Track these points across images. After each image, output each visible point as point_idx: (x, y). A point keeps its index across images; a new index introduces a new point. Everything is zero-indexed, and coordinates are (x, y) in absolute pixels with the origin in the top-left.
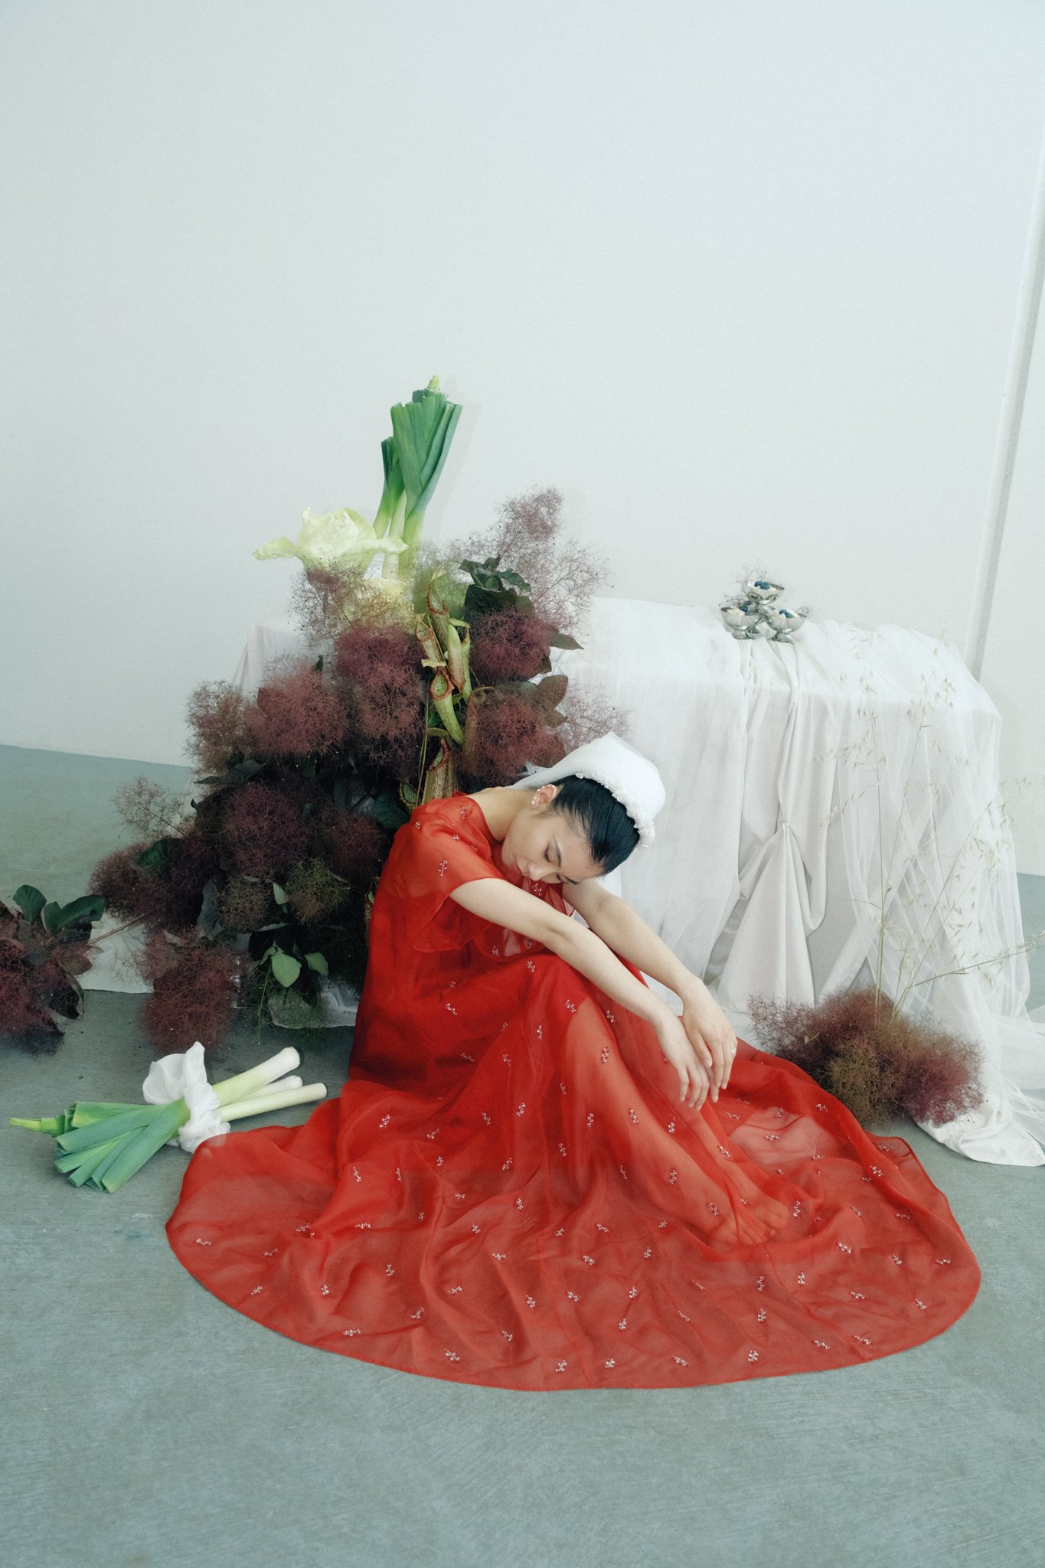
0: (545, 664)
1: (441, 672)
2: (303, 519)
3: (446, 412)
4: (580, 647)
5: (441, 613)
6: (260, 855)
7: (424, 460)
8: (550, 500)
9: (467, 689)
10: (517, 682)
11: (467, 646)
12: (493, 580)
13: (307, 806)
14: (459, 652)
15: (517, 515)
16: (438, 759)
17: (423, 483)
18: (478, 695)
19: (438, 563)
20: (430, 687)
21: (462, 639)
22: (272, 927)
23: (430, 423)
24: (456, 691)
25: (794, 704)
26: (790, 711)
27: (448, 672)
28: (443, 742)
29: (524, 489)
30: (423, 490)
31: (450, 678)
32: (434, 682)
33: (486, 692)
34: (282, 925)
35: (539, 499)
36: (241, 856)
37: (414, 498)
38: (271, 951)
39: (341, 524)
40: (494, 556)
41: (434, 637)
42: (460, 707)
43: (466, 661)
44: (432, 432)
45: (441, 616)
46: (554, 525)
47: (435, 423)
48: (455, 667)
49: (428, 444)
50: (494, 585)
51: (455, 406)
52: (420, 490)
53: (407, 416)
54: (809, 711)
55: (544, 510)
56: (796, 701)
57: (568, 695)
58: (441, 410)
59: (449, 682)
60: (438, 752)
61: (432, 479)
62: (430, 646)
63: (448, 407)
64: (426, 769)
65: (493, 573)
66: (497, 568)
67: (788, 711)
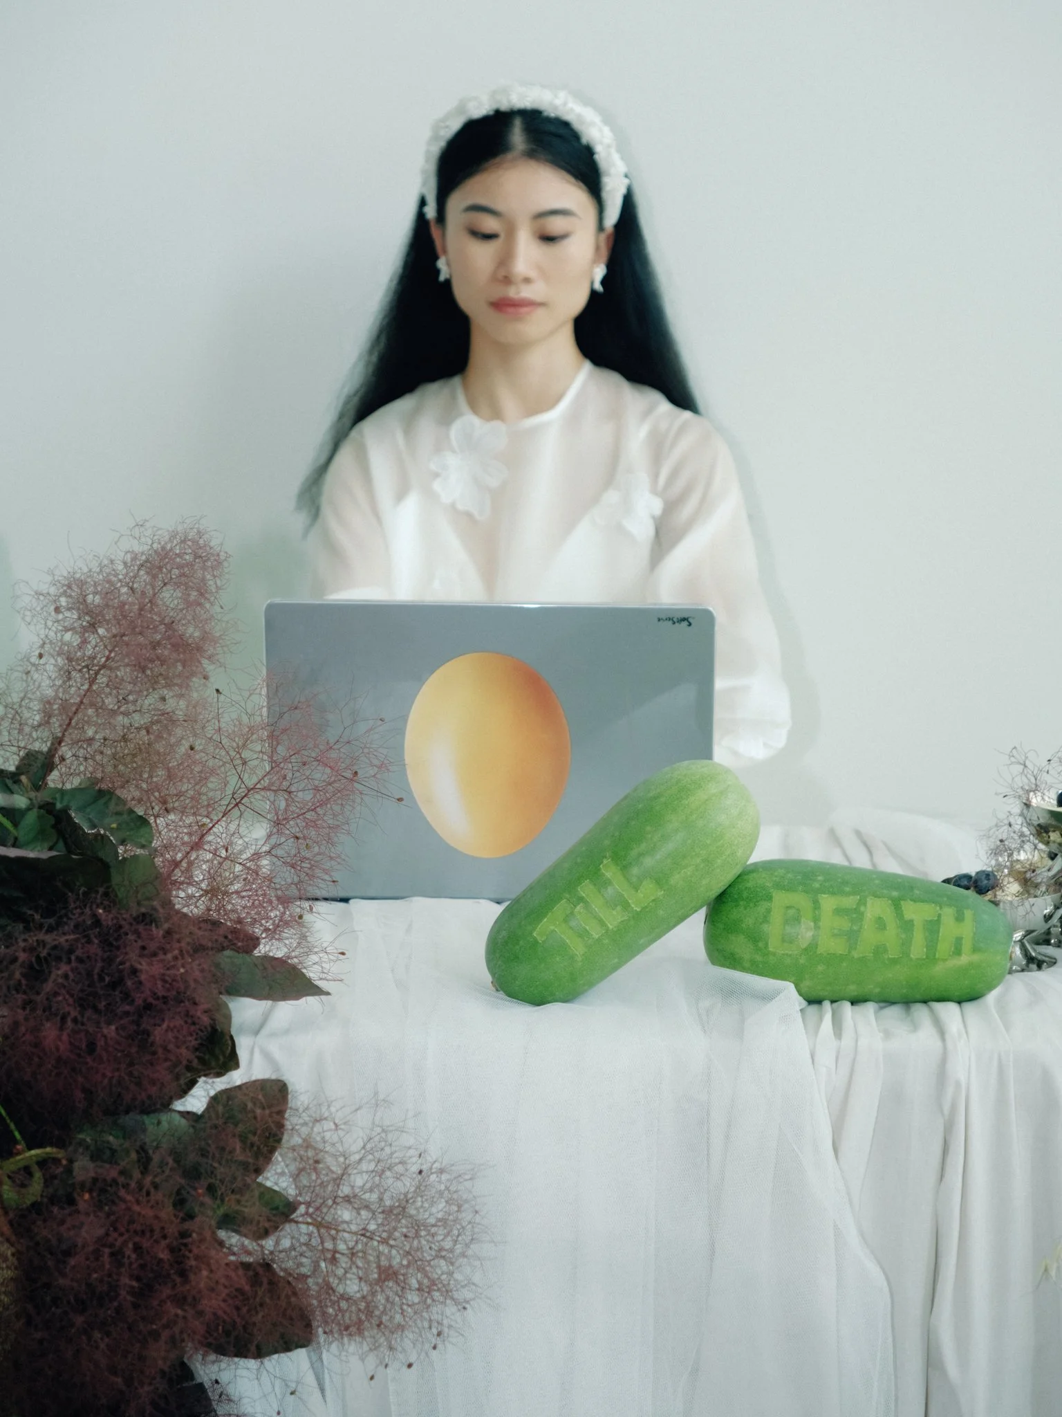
4: (316, 991)
10: (128, 1120)
12: (40, 817)
15: (92, 619)
18: (25, 1176)
25: (958, 1084)
26: (948, 1108)
33: (42, 1163)
35: (158, 564)
40: (41, 746)
46: (206, 636)
50: (40, 835)
54: (1001, 1101)
55: (170, 598)
56: (963, 1078)
57: (291, 1139)
65: (42, 796)
66: (54, 779)
67: (943, 1114)
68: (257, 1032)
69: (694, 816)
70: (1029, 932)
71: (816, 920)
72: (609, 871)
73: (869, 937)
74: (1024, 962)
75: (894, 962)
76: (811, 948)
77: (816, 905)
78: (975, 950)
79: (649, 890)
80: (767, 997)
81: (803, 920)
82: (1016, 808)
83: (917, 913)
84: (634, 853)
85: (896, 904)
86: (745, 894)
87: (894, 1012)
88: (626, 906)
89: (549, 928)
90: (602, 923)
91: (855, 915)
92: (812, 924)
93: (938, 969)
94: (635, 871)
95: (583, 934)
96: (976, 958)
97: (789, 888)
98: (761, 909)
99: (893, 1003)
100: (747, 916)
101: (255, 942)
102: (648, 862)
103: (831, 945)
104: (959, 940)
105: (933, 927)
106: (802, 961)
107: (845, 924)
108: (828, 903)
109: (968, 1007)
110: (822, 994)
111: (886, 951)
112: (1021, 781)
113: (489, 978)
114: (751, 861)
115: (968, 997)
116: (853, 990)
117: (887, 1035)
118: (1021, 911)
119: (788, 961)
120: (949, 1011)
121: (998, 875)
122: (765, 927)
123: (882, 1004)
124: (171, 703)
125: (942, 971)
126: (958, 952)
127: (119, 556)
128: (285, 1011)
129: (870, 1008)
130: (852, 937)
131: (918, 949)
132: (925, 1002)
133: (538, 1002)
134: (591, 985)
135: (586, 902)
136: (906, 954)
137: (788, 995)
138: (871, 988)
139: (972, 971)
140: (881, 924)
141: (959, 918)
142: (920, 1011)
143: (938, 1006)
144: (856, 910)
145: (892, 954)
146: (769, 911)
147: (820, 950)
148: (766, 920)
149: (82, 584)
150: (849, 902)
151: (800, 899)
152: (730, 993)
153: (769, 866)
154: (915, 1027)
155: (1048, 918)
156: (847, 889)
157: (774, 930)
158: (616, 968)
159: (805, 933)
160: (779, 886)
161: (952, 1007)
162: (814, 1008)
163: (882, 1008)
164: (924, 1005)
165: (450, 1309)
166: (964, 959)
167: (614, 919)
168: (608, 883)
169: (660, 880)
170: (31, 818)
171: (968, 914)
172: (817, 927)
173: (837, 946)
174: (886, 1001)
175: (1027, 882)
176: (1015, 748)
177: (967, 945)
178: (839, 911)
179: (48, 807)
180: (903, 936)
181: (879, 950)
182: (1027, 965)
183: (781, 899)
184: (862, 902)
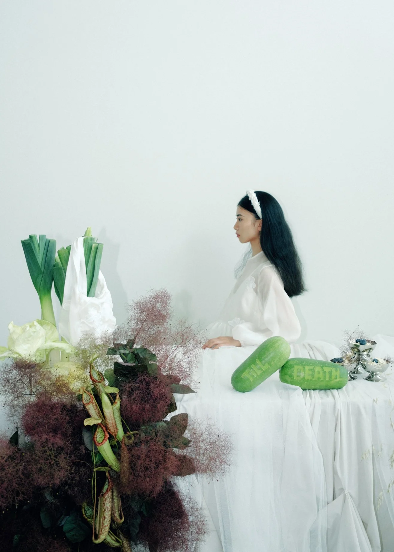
0: (172, 407)
1: (101, 427)
2: (9, 330)
3: (93, 249)
5: (99, 382)
9: (121, 433)
10: (153, 424)
11: (117, 407)
12: (132, 355)
14: (112, 411)
15: (142, 311)
16: (106, 487)
18: (129, 437)
19: (96, 347)
20: (94, 437)
24: (111, 438)
25: (338, 410)
26: (336, 415)
27: (104, 426)
28: (107, 474)
31: (107, 429)
32: (97, 432)
33: (134, 434)
35: (156, 298)
40: (132, 337)
42: (116, 448)
43: (117, 415)
45: (99, 384)
46: (167, 314)
48: (109, 422)
50: (132, 360)
51: (98, 244)
55: (159, 305)
57: (189, 427)
59: (106, 432)
60: (105, 481)
62: (92, 409)
63: (94, 245)
64: (98, 495)
65: (133, 350)
66: (135, 346)
67: (335, 416)
68: (181, 401)
69: (276, 349)
70: (351, 372)
71: (304, 372)
72: (258, 362)
73: (316, 375)
74: (350, 379)
75: (322, 381)
76: (304, 378)
77: (304, 368)
78: (340, 377)
79: (267, 366)
80: (295, 389)
81: (301, 372)
82: (346, 343)
83: (327, 369)
84: (263, 358)
85: (322, 368)
86: (288, 366)
87: (322, 392)
88: (262, 370)
89: (245, 375)
90: (257, 374)
91: (313, 370)
92: (303, 373)
93: (332, 382)
94: (263, 362)
95: (252, 376)
96: (341, 379)
97: (298, 365)
98: (292, 369)
99: (322, 390)
100: (289, 371)
101: (180, 380)
102: (266, 359)
103: (308, 377)
104: (336, 375)
105: (331, 373)
106: (302, 381)
107: (311, 372)
108: (307, 368)
109: (339, 390)
110: (306, 388)
111: (320, 378)
112: (347, 338)
113: (232, 386)
114: (289, 358)
115: (339, 388)
116: (313, 387)
117: (322, 398)
118: (349, 368)
119: (298, 381)
120: (335, 392)
121: (344, 359)
122: (293, 373)
123: (320, 390)
124: (160, 329)
125: (333, 382)
126: (336, 378)
127: (148, 296)
128: (187, 396)
129: (317, 391)
130: (313, 376)
131: (327, 378)
132: (329, 389)
133: (244, 392)
134: (254, 387)
135: (253, 369)
136: (325, 379)
137: (300, 390)
138: (317, 387)
139: (340, 383)
140: (319, 373)
141: (336, 371)
142: (328, 392)
143: (332, 390)
144: (313, 369)
145: (322, 379)
146: (294, 370)
147: (306, 378)
148: (293, 371)
149: (140, 303)
150: (312, 367)
151: (300, 367)
152: (286, 389)
153: (293, 359)
154: (328, 397)
155: (355, 368)
156: (311, 364)
157: (295, 374)
158: (260, 383)
159: (302, 375)
160: (295, 364)
161: (336, 390)
162: (305, 391)
163: (320, 391)
164: (329, 390)
165: (226, 466)
166: (338, 380)
167: (259, 372)
168: (257, 364)
169: (269, 363)
170: (130, 355)
171: (338, 369)
172: (305, 373)
173: (310, 378)
174: (321, 389)
175: (350, 361)
176: (346, 330)
177: (338, 376)
178: (309, 370)
179: (133, 353)
180: (324, 375)
181: (319, 378)
182: (351, 379)
183: (296, 367)
184: (314, 367)
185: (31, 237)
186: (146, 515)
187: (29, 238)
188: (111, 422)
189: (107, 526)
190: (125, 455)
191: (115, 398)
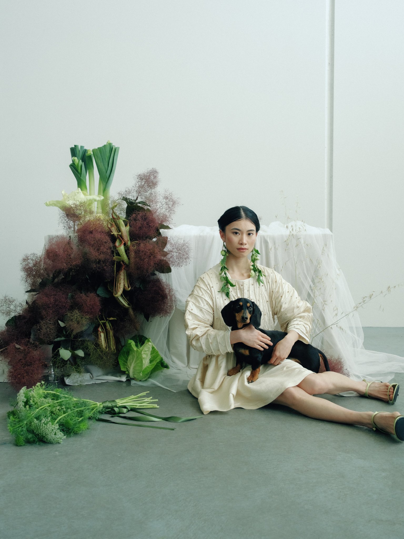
1: (119, 238)
2: (62, 194)
3: (113, 150)
4: (171, 228)
6: (51, 311)
7: (107, 168)
8: (154, 173)
9: (129, 243)
10: (148, 240)
11: (128, 228)
13: (70, 294)
14: (125, 230)
15: (142, 179)
17: (108, 178)
18: (133, 245)
20: (115, 244)
21: (126, 225)
22: (59, 339)
23: (108, 154)
24: (125, 244)
27: (121, 237)
28: (122, 264)
29: (143, 169)
30: (108, 180)
31: (122, 239)
32: (117, 242)
33: (137, 244)
34: (63, 338)
36: (44, 313)
37: (105, 184)
38: (60, 349)
39: (78, 191)
41: (115, 226)
42: (127, 250)
43: (128, 233)
44: (109, 158)
45: (117, 220)
46: (156, 182)
47: (110, 155)
48: (124, 235)
49: (108, 161)
51: (116, 147)
52: (107, 180)
53: (99, 152)
55: (152, 177)
58: (111, 149)
59: (122, 241)
60: (121, 268)
61: (111, 176)
62: (114, 229)
63: (114, 147)
64: (116, 274)
101: (163, 223)
124: (153, 191)
185: (75, 146)
186: (142, 289)
187: (74, 146)
188: (125, 234)
189: (122, 288)
190: (132, 254)
191: (127, 224)
